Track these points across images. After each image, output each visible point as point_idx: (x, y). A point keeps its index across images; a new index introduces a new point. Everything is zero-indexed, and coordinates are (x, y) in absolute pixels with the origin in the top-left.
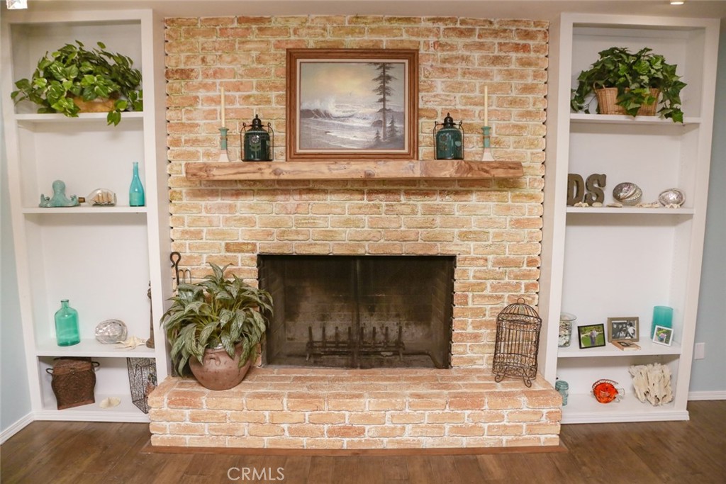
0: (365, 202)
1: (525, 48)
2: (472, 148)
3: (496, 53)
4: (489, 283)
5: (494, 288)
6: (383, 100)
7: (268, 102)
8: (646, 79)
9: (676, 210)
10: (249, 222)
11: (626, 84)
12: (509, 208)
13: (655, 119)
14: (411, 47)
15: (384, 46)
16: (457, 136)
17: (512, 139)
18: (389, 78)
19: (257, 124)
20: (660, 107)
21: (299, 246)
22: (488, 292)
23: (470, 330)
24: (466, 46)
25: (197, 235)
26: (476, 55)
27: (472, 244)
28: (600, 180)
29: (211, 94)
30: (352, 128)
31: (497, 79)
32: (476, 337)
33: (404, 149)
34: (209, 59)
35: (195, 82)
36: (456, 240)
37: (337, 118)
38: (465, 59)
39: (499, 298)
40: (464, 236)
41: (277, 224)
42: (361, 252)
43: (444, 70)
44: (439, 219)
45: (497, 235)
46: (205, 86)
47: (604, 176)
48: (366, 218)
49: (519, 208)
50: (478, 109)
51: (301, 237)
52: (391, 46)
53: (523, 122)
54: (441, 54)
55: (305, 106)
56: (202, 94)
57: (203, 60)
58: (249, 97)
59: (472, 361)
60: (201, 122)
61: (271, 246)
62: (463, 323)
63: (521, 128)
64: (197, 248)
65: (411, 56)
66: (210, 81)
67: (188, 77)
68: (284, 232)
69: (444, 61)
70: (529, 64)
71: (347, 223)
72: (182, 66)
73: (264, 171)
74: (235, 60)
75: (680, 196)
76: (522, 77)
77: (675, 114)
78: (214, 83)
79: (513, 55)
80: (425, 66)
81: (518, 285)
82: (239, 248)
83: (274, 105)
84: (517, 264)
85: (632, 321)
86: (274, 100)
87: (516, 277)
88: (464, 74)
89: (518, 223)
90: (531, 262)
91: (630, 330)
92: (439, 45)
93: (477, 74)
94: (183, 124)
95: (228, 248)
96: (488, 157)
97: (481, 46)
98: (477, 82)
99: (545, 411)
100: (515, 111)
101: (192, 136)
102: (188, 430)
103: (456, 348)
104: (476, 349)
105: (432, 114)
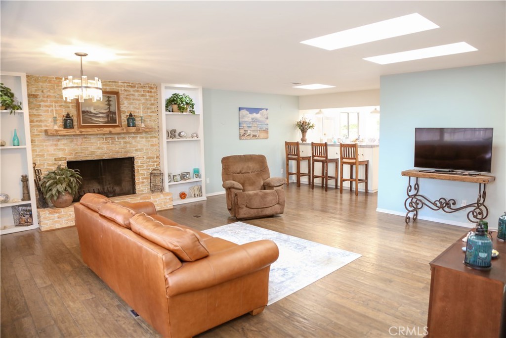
0: (104, 141)
1: (151, 92)
2: (138, 122)
3: (143, 93)
4: (145, 165)
5: (147, 166)
6: (109, 108)
7: (69, 107)
8: (185, 103)
9: (196, 139)
10: (63, 150)
11: (180, 104)
12: (149, 141)
13: (188, 113)
14: (117, 91)
15: (108, 90)
16: (134, 120)
17: (148, 120)
18: (110, 101)
19: (68, 116)
20: (189, 110)
21: (83, 157)
22: (145, 168)
23: (141, 180)
24: (134, 91)
25: (43, 156)
26: (136, 94)
27: (139, 153)
28: (175, 131)
29: (46, 104)
30: (99, 117)
31: (143, 101)
32: (143, 183)
33: (116, 123)
34: (44, 91)
35: (39, 99)
36: (134, 152)
37: (94, 114)
38: (134, 95)
39: (149, 169)
40: (136, 150)
41: (74, 150)
42: (104, 158)
43: (127, 98)
44: (128, 145)
45: (146, 149)
46: (43, 101)
47: (175, 130)
48: (105, 146)
49: (152, 141)
50: (137, 111)
51: (83, 154)
52: (110, 90)
53: (151, 114)
54: (126, 93)
55: (83, 109)
56: (42, 104)
57: (42, 91)
58: (61, 105)
59: (142, 191)
60: (42, 114)
61: (72, 158)
62: (139, 179)
63: (151, 116)
64: (43, 161)
65: (117, 93)
66: (45, 99)
67: (36, 97)
68: (77, 153)
69: (127, 95)
70: (152, 97)
71: (99, 148)
72: (33, 93)
73: (70, 132)
74: (55, 92)
75: (197, 135)
76: (150, 101)
77: (193, 112)
78: (47, 100)
79: (147, 94)
80: (121, 96)
81: (154, 165)
82: (60, 159)
83: (71, 109)
84: (153, 158)
85: (188, 173)
86: (71, 107)
87: (153, 162)
88: (133, 100)
89: (152, 145)
90: (157, 157)
91: (188, 176)
92: (125, 90)
93: (137, 100)
94: (35, 115)
95: (56, 160)
96: (143, 125)
97: (138, 91)
98: (137, 102)
99: (168, 198)
100: (149, 111)
101: (39, 119)
102: (56, 222)
103: (137, 187)
104: (143, 187)
105: (124, 112)
